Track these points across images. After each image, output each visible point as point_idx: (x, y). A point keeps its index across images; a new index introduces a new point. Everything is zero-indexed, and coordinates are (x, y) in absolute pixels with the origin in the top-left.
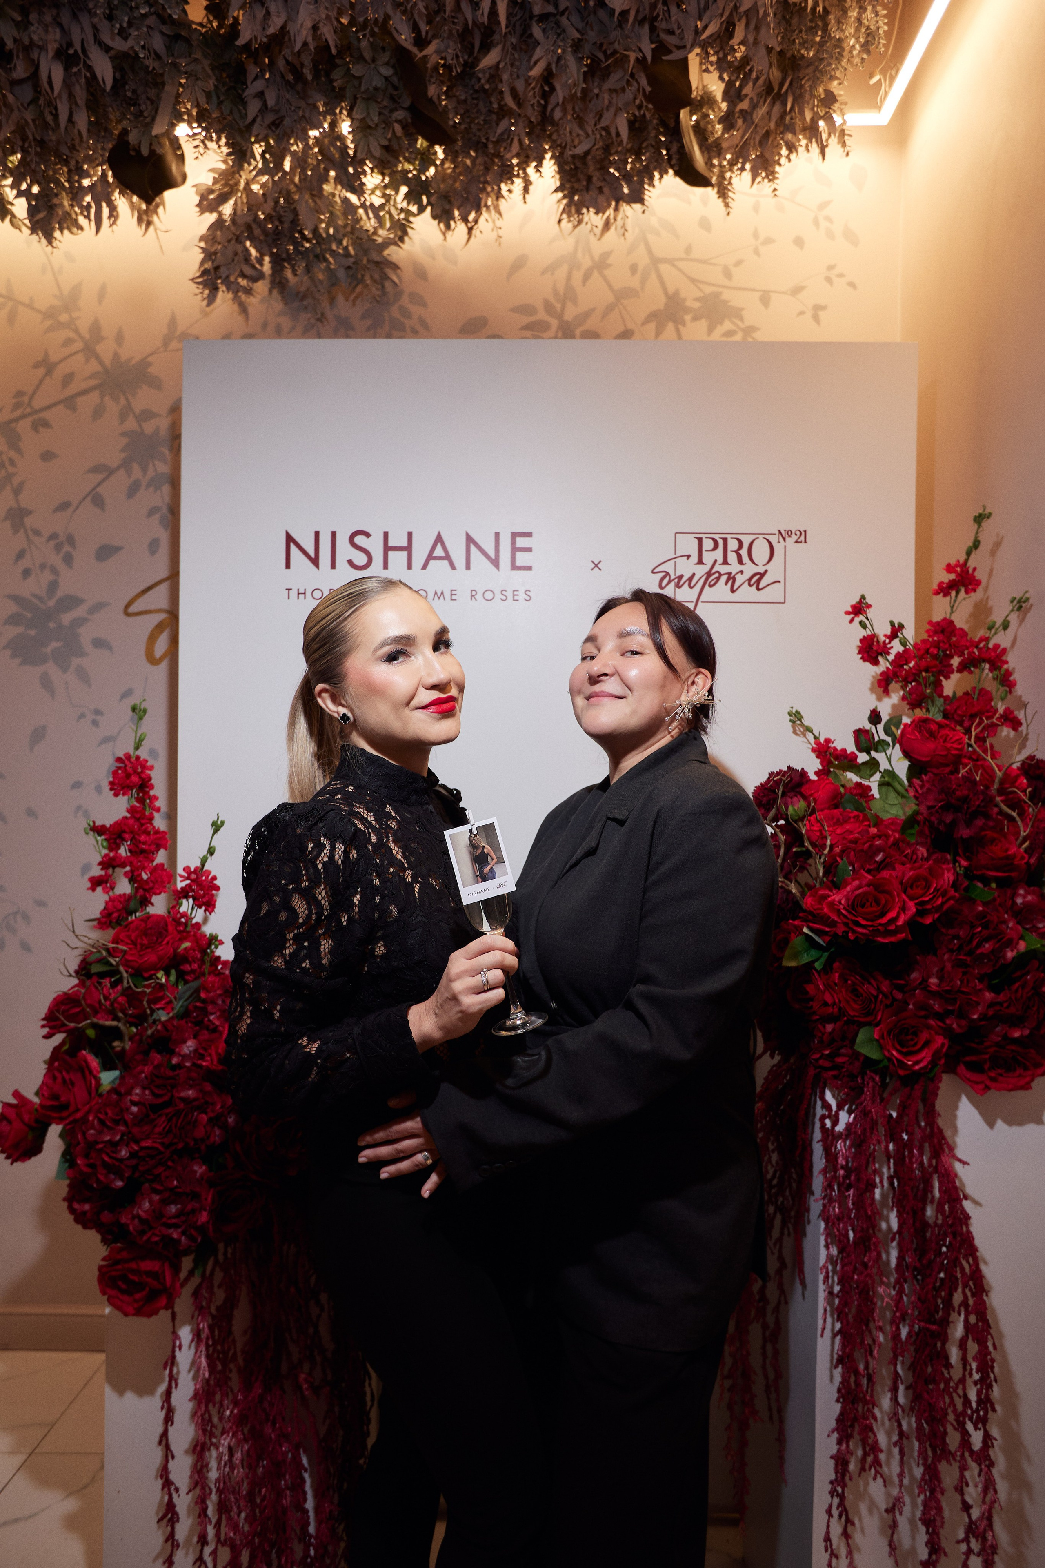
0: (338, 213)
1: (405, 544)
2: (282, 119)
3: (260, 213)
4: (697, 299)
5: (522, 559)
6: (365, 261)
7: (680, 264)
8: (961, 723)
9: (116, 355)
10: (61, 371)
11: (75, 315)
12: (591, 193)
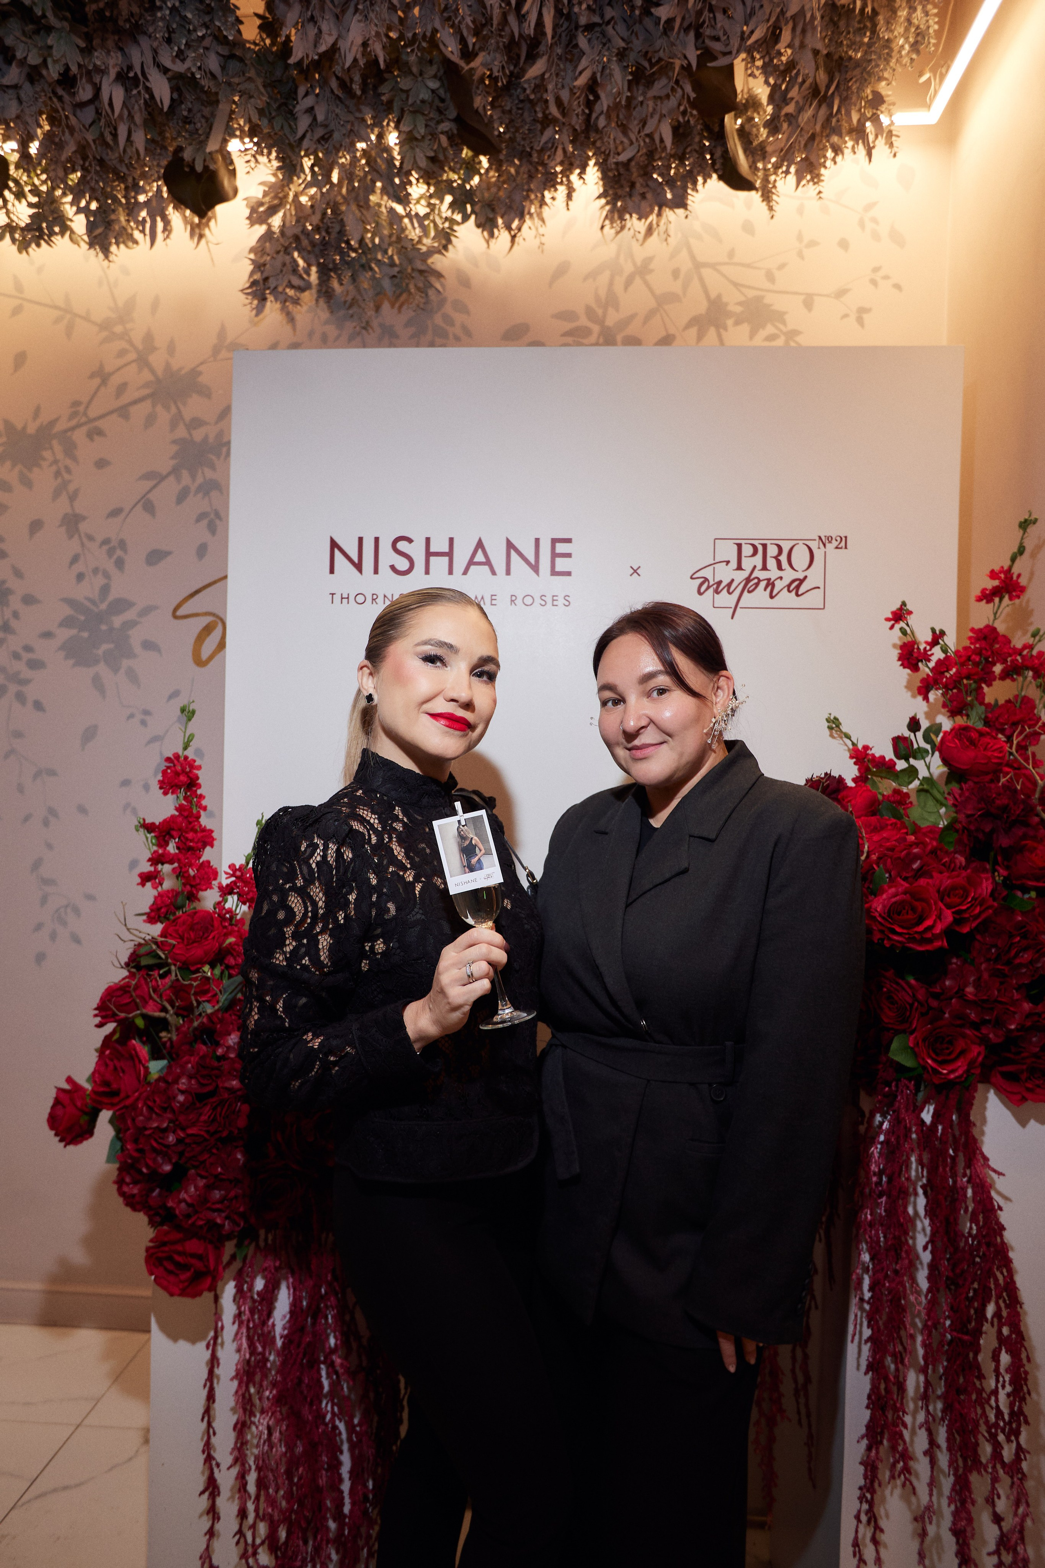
0: (384, 223)
1: (446, 550)
2: (331, 133)
3: (308, 224)
4: (739, 304)
5: (561, 564)
6: (409, 270)
7: (723, 269)
8: (1002, 731)
9: (168, 366)
10: (116, 380)
11: (129, 326)
12: (633, 198)
